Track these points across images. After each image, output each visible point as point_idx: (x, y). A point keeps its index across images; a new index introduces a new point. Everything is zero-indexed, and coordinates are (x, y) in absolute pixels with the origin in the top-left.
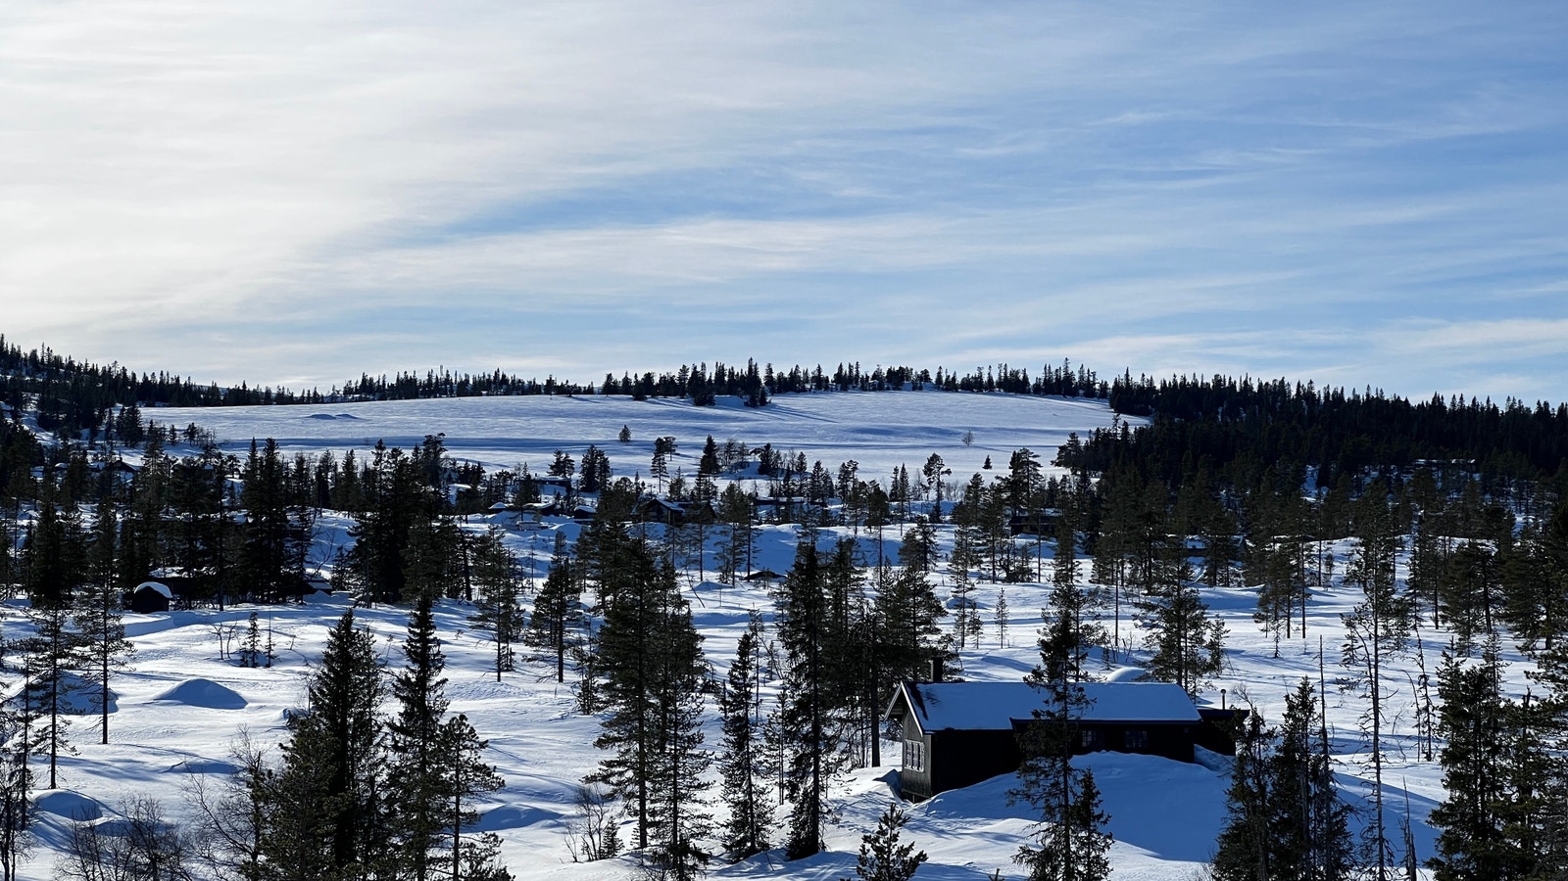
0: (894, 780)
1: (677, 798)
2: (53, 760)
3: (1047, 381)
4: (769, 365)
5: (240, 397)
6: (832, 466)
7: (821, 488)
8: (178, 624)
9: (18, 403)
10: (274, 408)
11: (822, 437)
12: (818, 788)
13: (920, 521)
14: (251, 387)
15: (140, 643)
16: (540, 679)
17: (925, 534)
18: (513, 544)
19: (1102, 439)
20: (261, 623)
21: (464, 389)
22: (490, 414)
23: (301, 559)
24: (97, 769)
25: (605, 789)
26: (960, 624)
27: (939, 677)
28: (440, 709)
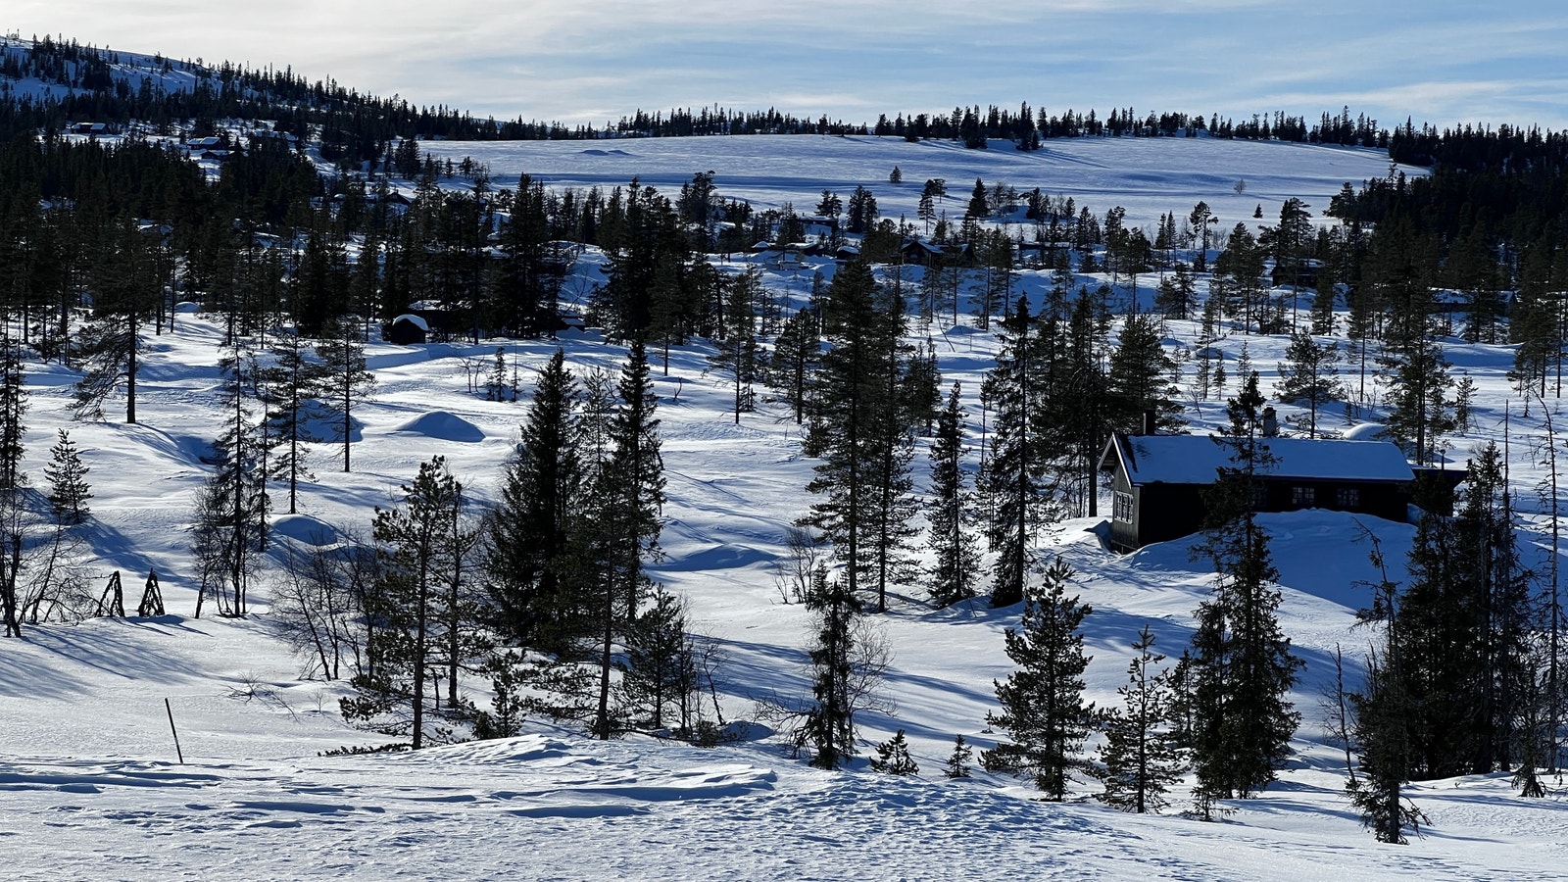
0: (1100, 531)
1: (885, 543)
2: (293, 485)
3: (1325, 129)
4: (1043, 109)
5: (517, 131)
6: (1099, 212)
7: (1087, 234)
8: (434, 355)
9: (303, 134)
10: (548, 143)
11: (1093, 183)
12: (1023, 537)
13: (1181, 269)
14: (526, 121)
15: (383, 377)
16: (779, 421)
17: (1184, 283)
18: (770, 284)
19: (1378, 189)
20: (508, 358)
21: (738, 127)
22: (761, 152)
23: (554, 295)
24: (335, 495)
25: (816, 532)
26: (1203, 375)
27: (1151, 429)
28: (653, 450)
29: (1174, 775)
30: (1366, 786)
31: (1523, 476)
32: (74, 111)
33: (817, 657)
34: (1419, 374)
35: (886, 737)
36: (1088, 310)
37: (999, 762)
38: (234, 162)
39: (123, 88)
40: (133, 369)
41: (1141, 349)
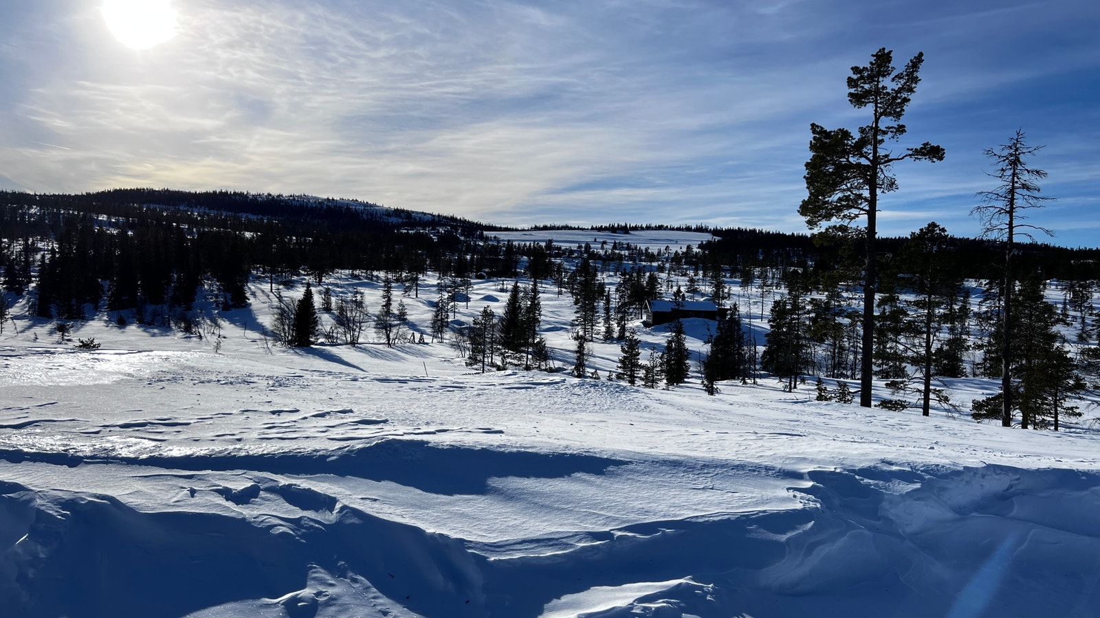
0: (643, 323)
1: (592, 325)
2: (455, 312)
3: (697, 228)
4: (630, 224)
5: (507, 229)
6: (643, 248)
7: (640, 253)
8: (487, 282)
9: (457, 230)
11: (642, 241)
12: (625, 324)
13: (662, 261)
15: (475, 287)
16: (568, 297)
17: (663, 265)
18: (566, 265)
19: (709, 242)
20: (505, 282)
21: (558, 228)
22: (564, 234)
23: (516, 268)
24: (464, 315)
25: (577, 323)
26: (668, 286)
27: (656, 299)
28: (539, 304)
29: (661, 380)
30: (706, 382)
31: (743, 310)
32: (403, 225)
33: (577, 352)
34: (719, 286)
35: (593, 371)
36: (641, 271)
37: (619, 377)
38: (440, 237)
39: (415, 219)
40: (417, 285)
41: (653, 281)
